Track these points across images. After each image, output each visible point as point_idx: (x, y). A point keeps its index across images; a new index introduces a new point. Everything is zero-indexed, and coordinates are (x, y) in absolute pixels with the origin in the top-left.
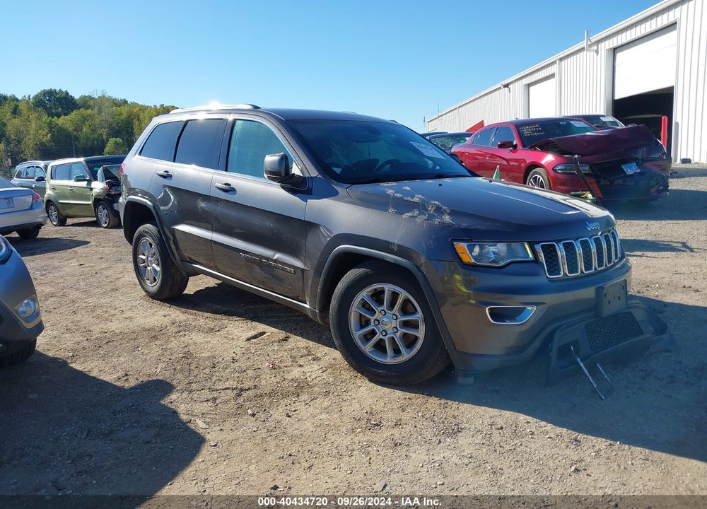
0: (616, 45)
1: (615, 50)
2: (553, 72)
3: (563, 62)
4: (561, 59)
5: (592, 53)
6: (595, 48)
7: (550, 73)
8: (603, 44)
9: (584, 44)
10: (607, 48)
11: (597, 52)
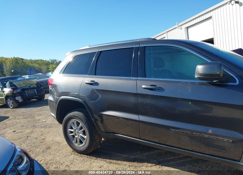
0: (188, 26)
1: (187, 28)
2: (164, 36)
3: (168, 33)
4: (167, 32)
5: (179, 29)
6: (180, 27)
7: (163, 37)
8: (183, 26)
9: (176, 26)
10: (185, 27)
11: (181, 29)
